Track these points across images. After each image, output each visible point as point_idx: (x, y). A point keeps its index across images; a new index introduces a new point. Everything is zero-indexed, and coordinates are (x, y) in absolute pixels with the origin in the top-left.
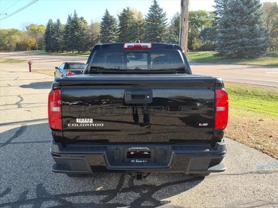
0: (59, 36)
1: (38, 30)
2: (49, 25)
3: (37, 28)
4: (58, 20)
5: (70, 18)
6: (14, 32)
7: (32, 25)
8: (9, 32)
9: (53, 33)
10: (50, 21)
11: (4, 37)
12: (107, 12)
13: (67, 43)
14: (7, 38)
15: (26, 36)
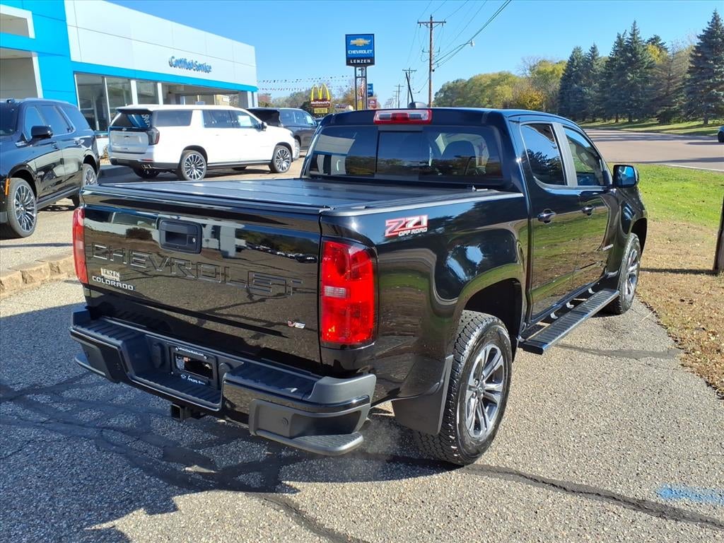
0: (589, 85)
1: (552, 72)
2: (572, 59)
3: (550, 69)
4: (594, 49)
5: (620, 42)
6: (502, 79)
7: (543, 62)
8: (493, 80)
9: (578, 77)
10: (577, 50)
11: (482, 91)
12: (716, 19)
13: (605, 99)
14: (488, 92)
15: (526, 86)
